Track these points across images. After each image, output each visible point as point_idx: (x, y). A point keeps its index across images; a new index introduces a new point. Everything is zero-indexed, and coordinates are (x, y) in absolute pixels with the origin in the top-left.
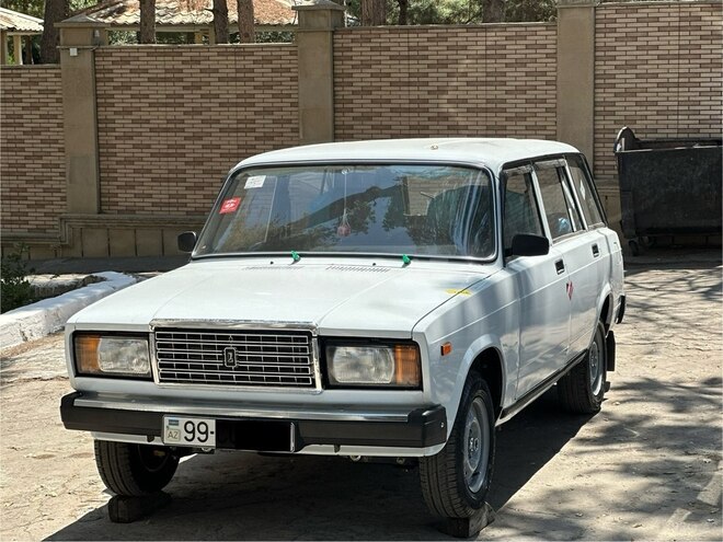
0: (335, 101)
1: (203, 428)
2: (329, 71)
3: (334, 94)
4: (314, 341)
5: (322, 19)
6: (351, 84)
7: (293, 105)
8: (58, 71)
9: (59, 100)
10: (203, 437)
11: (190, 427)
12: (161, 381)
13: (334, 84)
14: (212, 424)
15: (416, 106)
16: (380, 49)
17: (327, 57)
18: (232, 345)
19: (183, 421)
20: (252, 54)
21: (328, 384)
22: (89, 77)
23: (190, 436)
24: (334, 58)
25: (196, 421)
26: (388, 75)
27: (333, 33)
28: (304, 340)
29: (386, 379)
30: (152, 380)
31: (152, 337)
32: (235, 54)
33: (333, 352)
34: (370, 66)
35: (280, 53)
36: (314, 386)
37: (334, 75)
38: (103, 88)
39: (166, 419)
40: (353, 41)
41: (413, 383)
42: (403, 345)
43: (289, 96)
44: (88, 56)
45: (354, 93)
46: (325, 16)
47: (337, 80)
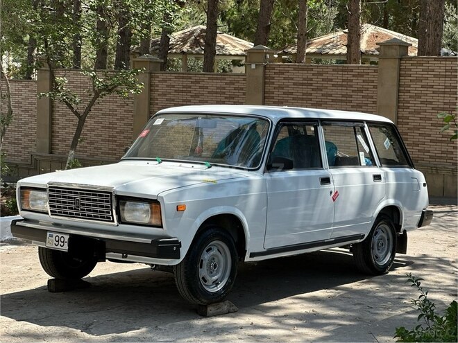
0: (398, 102)
1: (62, 239)
2: (395, 82)
3: (399, 97)
4: (113, 197)
5: (393, 51)
6: (409, 92)
7: (374, 102)
8: (244, 77)
9: (244, 94)
10: (62, 244)
11: (57, 239)
12: (52, 214)
13: (399, 91)
14: (67, 237)
15: (448, 106)
16: (427, 70)
17: (395, 74)
18: (79, 197)
19: (55, 235)
20: (352, 71)
21: (121, 221)
22: (261, 81)
23: (57, 243)
24: (400, 75)
25: (60, 236)
26: (432, 87)
27: (401, 59)
28: (108, 196)
29: (146, 221)
30: (48, 214)
31: (48, 190)
32: (342, 71)
33: (124, 204)
34: (421, 81)
35: (368, 71)
36: (113, 221)
37: (399, 86)
38: (268, 87)
39: (48, 233)
40: (412, 65)
41: (159, 223)
42: (154, 203)
43: (372, 97)
44: (261, 69)
45: (410, 97)
46: (396, 49)
47: (401, 89)
